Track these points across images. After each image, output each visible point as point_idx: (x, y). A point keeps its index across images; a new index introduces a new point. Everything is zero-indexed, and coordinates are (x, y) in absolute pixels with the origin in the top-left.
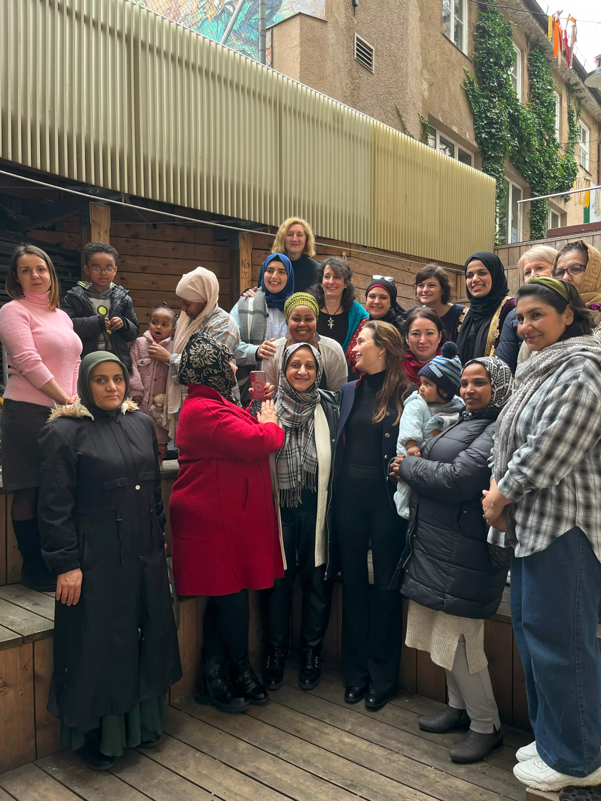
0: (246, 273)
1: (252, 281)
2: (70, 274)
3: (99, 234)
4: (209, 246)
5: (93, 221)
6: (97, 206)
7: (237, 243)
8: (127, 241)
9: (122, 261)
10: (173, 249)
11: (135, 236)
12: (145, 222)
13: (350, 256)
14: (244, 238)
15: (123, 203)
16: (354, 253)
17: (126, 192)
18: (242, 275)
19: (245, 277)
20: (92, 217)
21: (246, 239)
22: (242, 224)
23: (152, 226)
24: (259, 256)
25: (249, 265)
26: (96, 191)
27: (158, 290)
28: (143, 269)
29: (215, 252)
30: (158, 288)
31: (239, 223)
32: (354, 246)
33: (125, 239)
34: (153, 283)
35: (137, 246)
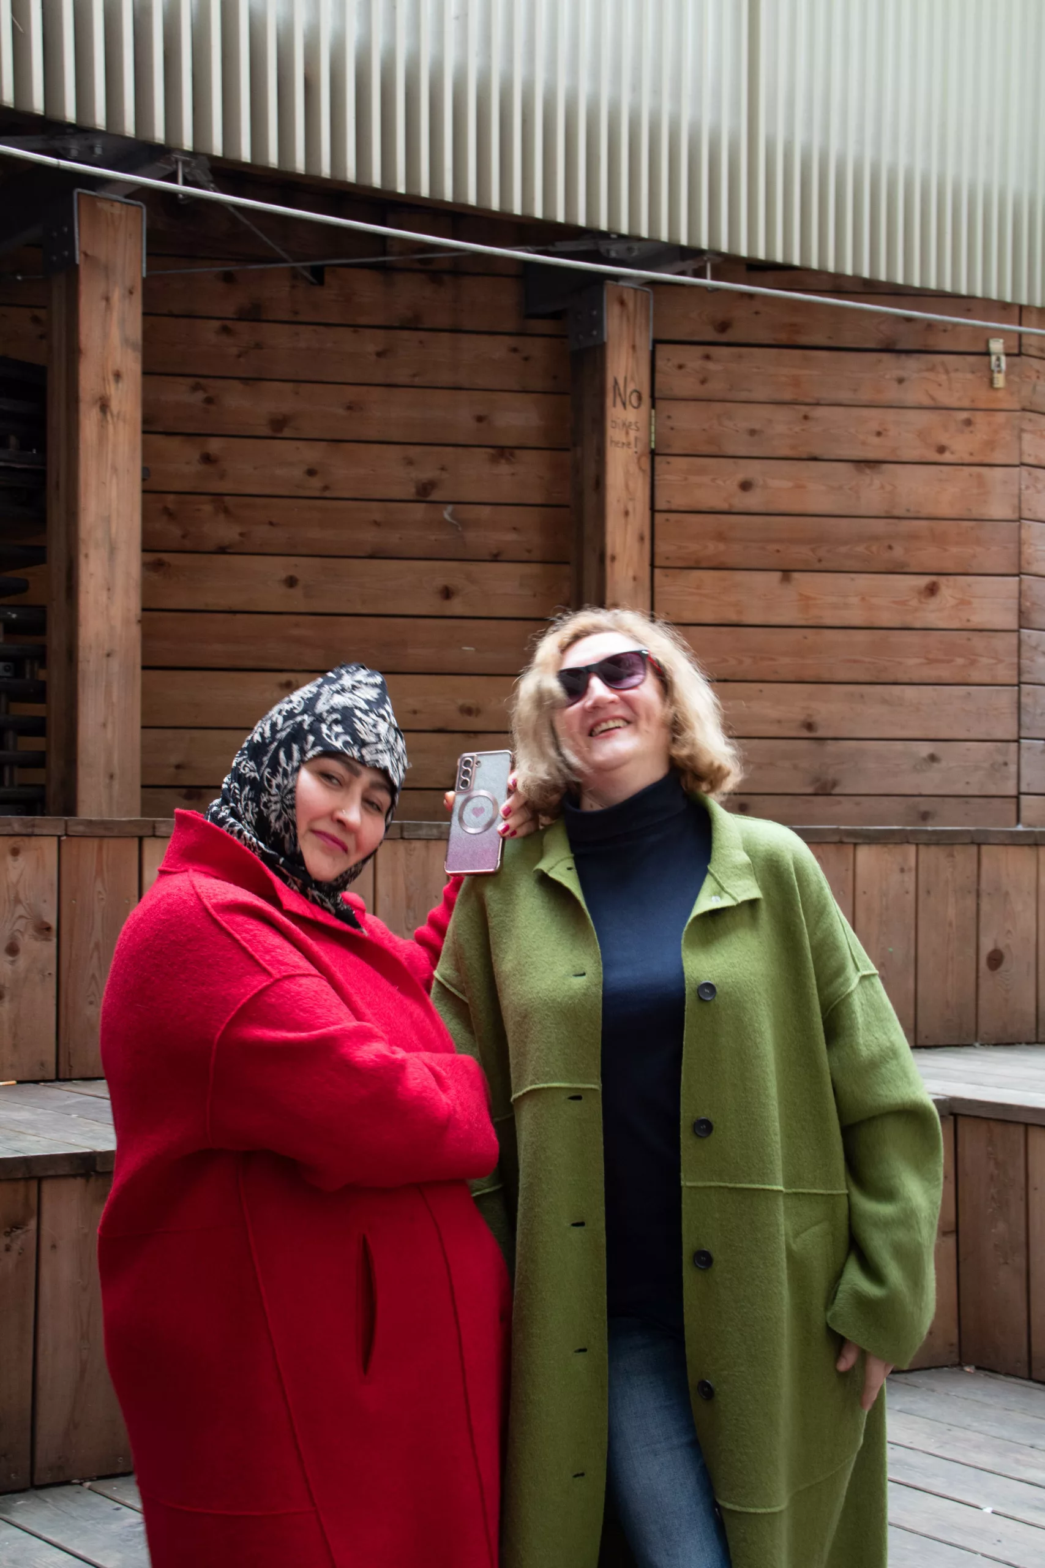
0: (626, 427)
1: (653, 454)
2: (13, 440)
3: (107, 299)
4: (506, 338)
5: (86, 255)
6: (100, 205)
7: (597, 323)
8: (226, 330)
9: (209, 401)
10: (379, 354)
11: (253, 314)
12: (284, 261)
13: (1019, 354)
14: (622, 303)
15: (179, 187)
16: (1034, 341)
17: (188, 144)
18: (614, 434)
19: (624, 440)
20: (84, 240)
21: (631, 305)
22: (613, 254)
23: (306, 274)
24: (680, 367)
25: (640, 398)
26: (92, 148)
27: (327, 494)
28: (279, 425)
29: (526, 359)
30: (326, 488)
31: (603, 250)
32: (1034, 317)
33: (216, 324)
34: (311, 472)
35: (259, 346)
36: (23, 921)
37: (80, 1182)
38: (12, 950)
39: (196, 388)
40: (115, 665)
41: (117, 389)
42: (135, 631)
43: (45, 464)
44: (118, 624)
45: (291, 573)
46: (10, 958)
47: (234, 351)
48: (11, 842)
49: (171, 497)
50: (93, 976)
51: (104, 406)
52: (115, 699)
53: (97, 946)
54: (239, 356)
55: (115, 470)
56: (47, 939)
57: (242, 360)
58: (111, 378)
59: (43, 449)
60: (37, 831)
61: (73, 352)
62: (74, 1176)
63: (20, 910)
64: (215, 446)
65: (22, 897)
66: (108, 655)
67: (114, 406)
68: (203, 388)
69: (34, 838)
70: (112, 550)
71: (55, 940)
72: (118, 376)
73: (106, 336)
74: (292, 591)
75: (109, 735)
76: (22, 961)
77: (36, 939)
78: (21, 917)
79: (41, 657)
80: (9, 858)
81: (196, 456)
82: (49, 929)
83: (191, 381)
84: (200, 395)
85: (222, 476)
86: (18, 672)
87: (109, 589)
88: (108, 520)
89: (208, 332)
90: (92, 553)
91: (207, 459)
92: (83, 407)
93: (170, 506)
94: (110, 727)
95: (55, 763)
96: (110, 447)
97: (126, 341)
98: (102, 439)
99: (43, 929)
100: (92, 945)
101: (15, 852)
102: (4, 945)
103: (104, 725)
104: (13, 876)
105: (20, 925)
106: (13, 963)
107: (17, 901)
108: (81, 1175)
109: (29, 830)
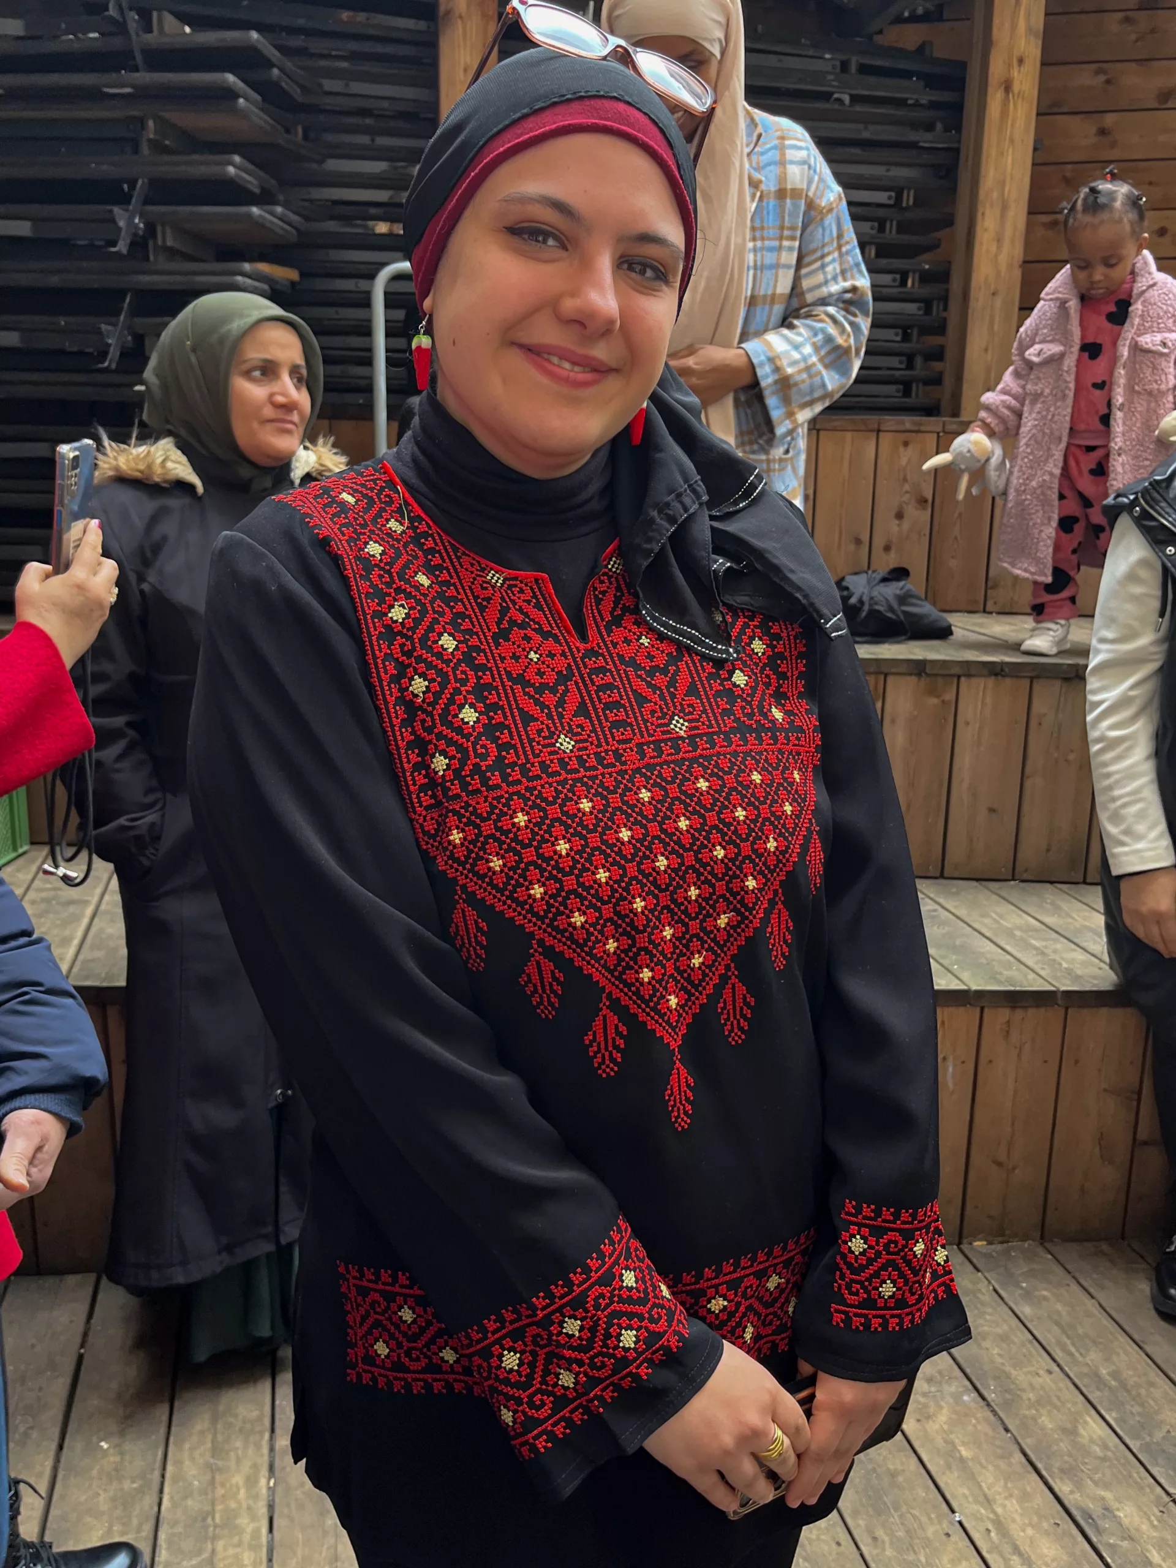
2: (939, 126)
8: (1127, 20)
9: (1108, 82)
28: (1165, 98)
33: (1120, 16)
35: (1153, 31)
36: (908, 495)
37: (914, 679)
38: (900, 516)
39: (1098, 72)
40: (998, 302)
41: (1019, 71)
42: (1017, 274)
43: (959, 142)
44: (1003, 268)
45: (1162, 224)
46: (897, 522)
47: (1133, 37)
48: (903, 436)
49: (1070, 166)
50: (956, 538)
51: (1008, 87)
52: (996, 328)
53: (960, 515)
54: (1137, 41)
55: (1012, 141)
56: (925, 509)
57: (1139, 43)
58: (1015, 63)
59: (959, 129)
60: (923, 428)
61: (988, 43)
62: (911, 674)
63: (907, 487)
64: (1110, 120)
65: (908, 477)
66: (994, 294)
67: (1016, 87)
68: (1104, 72)
69: (920, 435)
70: (1004, 208)
71: (929, 509)
72: (1021, 61)
73: (1014, 27)
74: (1161, 240)
75: (989, 357)
76: (906, 524)
77: (917, 509)
78: (907, 492)
79: (945, 299)
80: (902, 449)
81: (1094, 130)
82: (926, 501)
83: (1094, 66)
84: (1102, 78)
85: (1113, 145)
86: (928, 311)
87: (998, 241)
88: (1002, 183)
89: (1113, 23)
90: (988, 212)
91: (1102, 132)
92: (990, 90)
93: (1068, 174)
94: (990, 352)
95: (948, 381)
96: (1010, 123)
97: (1029, 30)
98: (1004, 113)
99: (923, 501)
100: (956, 515)
101: (906, 444)
102: (893, 513)
103: (986, 350)
104: (904, 461)
105: (906, 498)
106: (899, 525)
107: (905, 480)
108: (915, 675)
109: (916, 428)
